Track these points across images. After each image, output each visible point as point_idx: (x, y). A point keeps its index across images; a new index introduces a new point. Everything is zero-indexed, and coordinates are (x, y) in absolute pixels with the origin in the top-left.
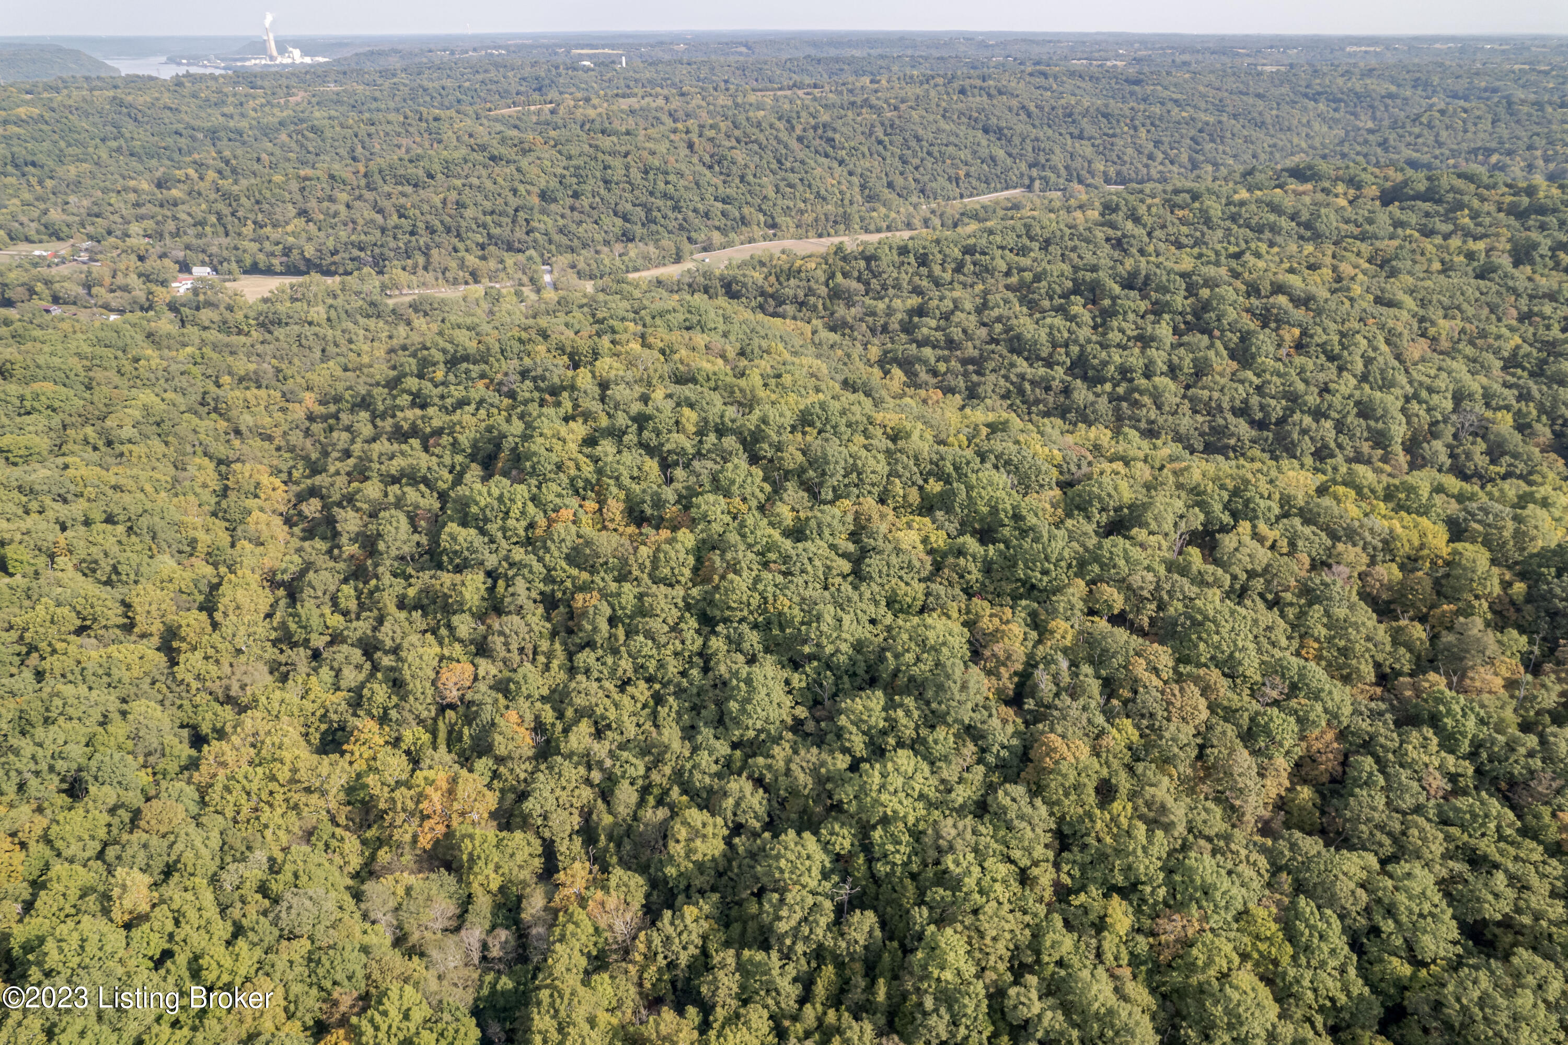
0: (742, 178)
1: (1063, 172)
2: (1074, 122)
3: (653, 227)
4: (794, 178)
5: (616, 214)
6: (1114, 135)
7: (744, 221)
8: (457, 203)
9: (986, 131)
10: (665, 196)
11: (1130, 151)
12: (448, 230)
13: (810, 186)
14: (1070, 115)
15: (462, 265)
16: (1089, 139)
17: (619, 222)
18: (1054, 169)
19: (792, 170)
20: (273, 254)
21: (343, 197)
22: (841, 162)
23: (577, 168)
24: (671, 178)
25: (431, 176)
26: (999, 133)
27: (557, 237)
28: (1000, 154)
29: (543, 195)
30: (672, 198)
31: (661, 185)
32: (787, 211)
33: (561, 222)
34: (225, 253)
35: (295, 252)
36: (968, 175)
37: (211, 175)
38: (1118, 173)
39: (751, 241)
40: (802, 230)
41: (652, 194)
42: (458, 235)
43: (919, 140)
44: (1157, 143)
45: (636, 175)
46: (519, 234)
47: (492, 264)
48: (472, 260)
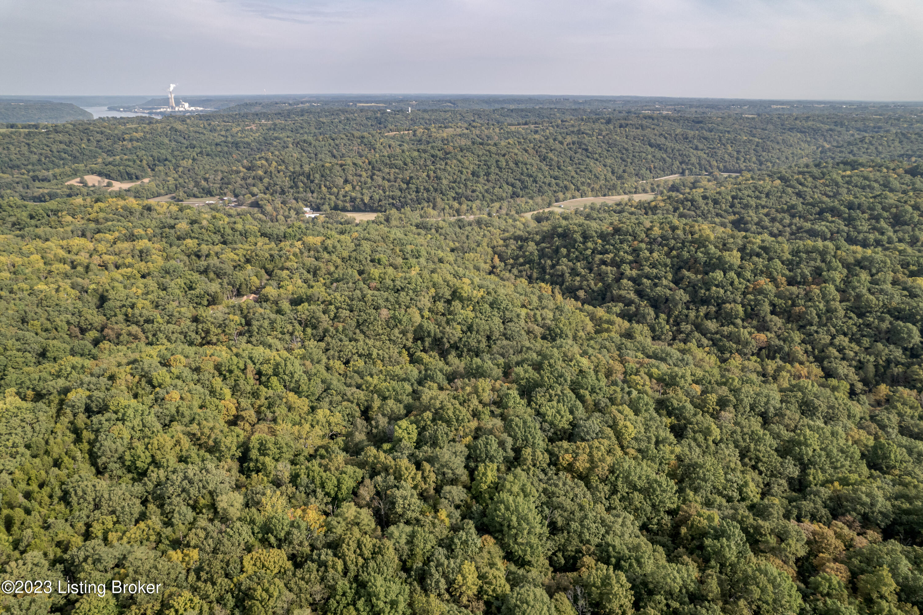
0: (559, 168)
1: (697, 166)
2: (690, 141)
3: (527, 191)
4: (582, 167)
5: (508, 184)
6: (714, 148)
7: (566, 188)
8: (437, 177)
9: (651, 145)
10: (530, 176)
11: (726, 156)
12: (436, 190)
13: (591, 171)
14: (687, 138)
15: (451, 207)
16: (702, 150)
17: (511, 188)
18: (693, 164)
19: (579, 164)
20: (345, 201)
21: (364, 174)
22: (597, 160)
23: (485, 161)
24: (528, 166)
25: (405, 164)
26: (659, 147)
27: (486, 194)
28: (665, 156)
29: (473, 174)
30: (531, 176)
31: (525, 170)
32: (583, 183)
33: (486, 187)
34: (318, 201)
35: (358, 200)
36: (655, 168)
37: (274, 164)
38: (725, 167)
39: (574, 197)
40: (596, 193)
41: (522, 174)
42: (441, 193)
43: (627, 150)
44: (738, 152)
45: (512, 165)
46: (469, 192)
47: (464, 207)
48: (456, 205)
